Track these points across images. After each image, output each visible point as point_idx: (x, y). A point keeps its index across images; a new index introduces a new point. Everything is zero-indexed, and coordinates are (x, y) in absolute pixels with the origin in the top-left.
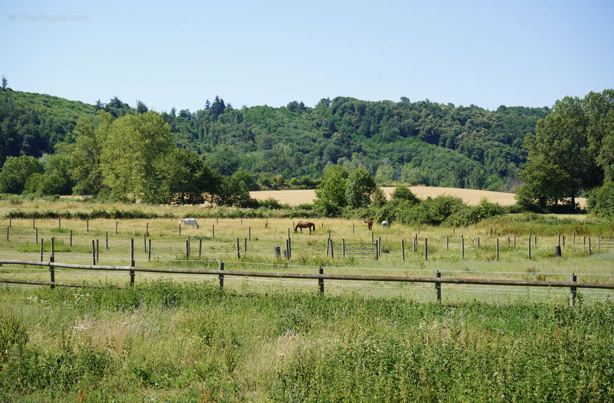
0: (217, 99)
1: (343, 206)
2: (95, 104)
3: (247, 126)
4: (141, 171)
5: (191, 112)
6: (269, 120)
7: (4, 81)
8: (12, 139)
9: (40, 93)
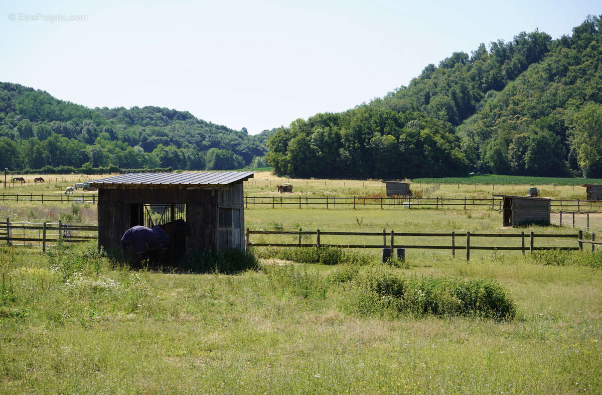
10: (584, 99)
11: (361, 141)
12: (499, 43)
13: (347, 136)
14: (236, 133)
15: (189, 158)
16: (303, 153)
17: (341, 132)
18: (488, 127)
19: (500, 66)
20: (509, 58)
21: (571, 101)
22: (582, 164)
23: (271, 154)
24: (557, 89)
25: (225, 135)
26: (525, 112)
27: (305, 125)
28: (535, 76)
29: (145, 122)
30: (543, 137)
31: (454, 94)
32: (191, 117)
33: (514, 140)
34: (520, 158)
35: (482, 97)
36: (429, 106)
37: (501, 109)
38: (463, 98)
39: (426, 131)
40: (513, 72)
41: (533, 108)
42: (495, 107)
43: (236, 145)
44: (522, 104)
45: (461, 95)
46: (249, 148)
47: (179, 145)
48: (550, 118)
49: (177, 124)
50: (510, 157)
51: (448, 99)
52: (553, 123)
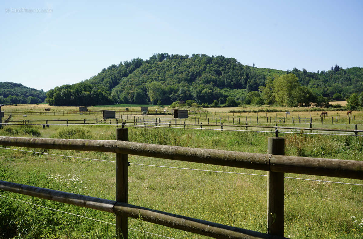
0: (336, 66)
1: (357, 106)
2: (287, 71)
3: (348, 76)
4: (287, 95)
5: (326, 71)
6: (357, 73)
7: (254, 65)
8: (255, 85)
9: (267, 68)
10: (152, 80)
11: (78, 94)
12: (127, 62)
13: (73, 92)
14: (39, 91)
15: (21, 100)
16: (59, 98)
17: (71, 91)
18: (122, 89)
19: (127, 69)
20: (130, 67)
21: (148, 80)
22: (151, 100)
23: (48, 98)
24: (144, 77)
25: (35, 92)
26: (134, 84)
27: (59, 88)
28: (138, 72)
29: (5, 87)
30: (139, 92)
31: (112, 78)
32: (22, 85)
33: (130, 93)
34: (132, 99)
35: (121, 79)
36: (103, 82)
37: (127, 83)
38: (115, 79)
39: (100, 90)
40: (131, 71)
41: (137, 83)
42: (125, 82)
43: (39, 95)
44: (133, 82)
45: (114, 78)
46: (43, 96)
47: (17, 95)
48: (141, 86)
49: (17, 88)
50: (129, 98)
51: (109, 80)
52: (142, 87)
